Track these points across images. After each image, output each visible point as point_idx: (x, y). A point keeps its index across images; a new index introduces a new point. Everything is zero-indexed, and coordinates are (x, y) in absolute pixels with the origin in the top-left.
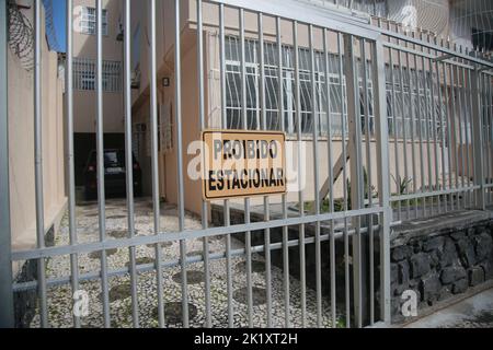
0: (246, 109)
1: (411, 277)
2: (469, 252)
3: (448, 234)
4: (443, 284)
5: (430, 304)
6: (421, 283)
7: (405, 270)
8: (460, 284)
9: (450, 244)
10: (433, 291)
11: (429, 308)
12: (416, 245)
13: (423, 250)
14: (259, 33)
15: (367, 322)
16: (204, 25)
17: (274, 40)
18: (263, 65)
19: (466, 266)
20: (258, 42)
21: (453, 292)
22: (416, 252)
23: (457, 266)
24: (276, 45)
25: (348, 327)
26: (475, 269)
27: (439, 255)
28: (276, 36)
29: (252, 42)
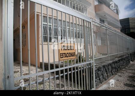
0: (48, 36)
1: (98, 77)
2: (107, 70)
3: (104, 66)
4: (104, 78)
5: (101, 83)
6: (100, 78)
7: (97, 76)
8: (106, 78)
9: (104, 69)
10: (102, 80)
11: (101, 84)
12: (99, 69)
13: (100, 71)
14: (52, 16)
15: (91, 89)
16: (37, 12)
17: (56, 18)
18: (53, 24)
19: (107, 74)
20: (52, 18)
21: (105, 80)
22: (99, 71)
23: (105, 74)
24: (57, 19)
25: (85, 90)
26: (109, 74)
27: (102, 71)
28: (57, 17)
29: (51, 18)
